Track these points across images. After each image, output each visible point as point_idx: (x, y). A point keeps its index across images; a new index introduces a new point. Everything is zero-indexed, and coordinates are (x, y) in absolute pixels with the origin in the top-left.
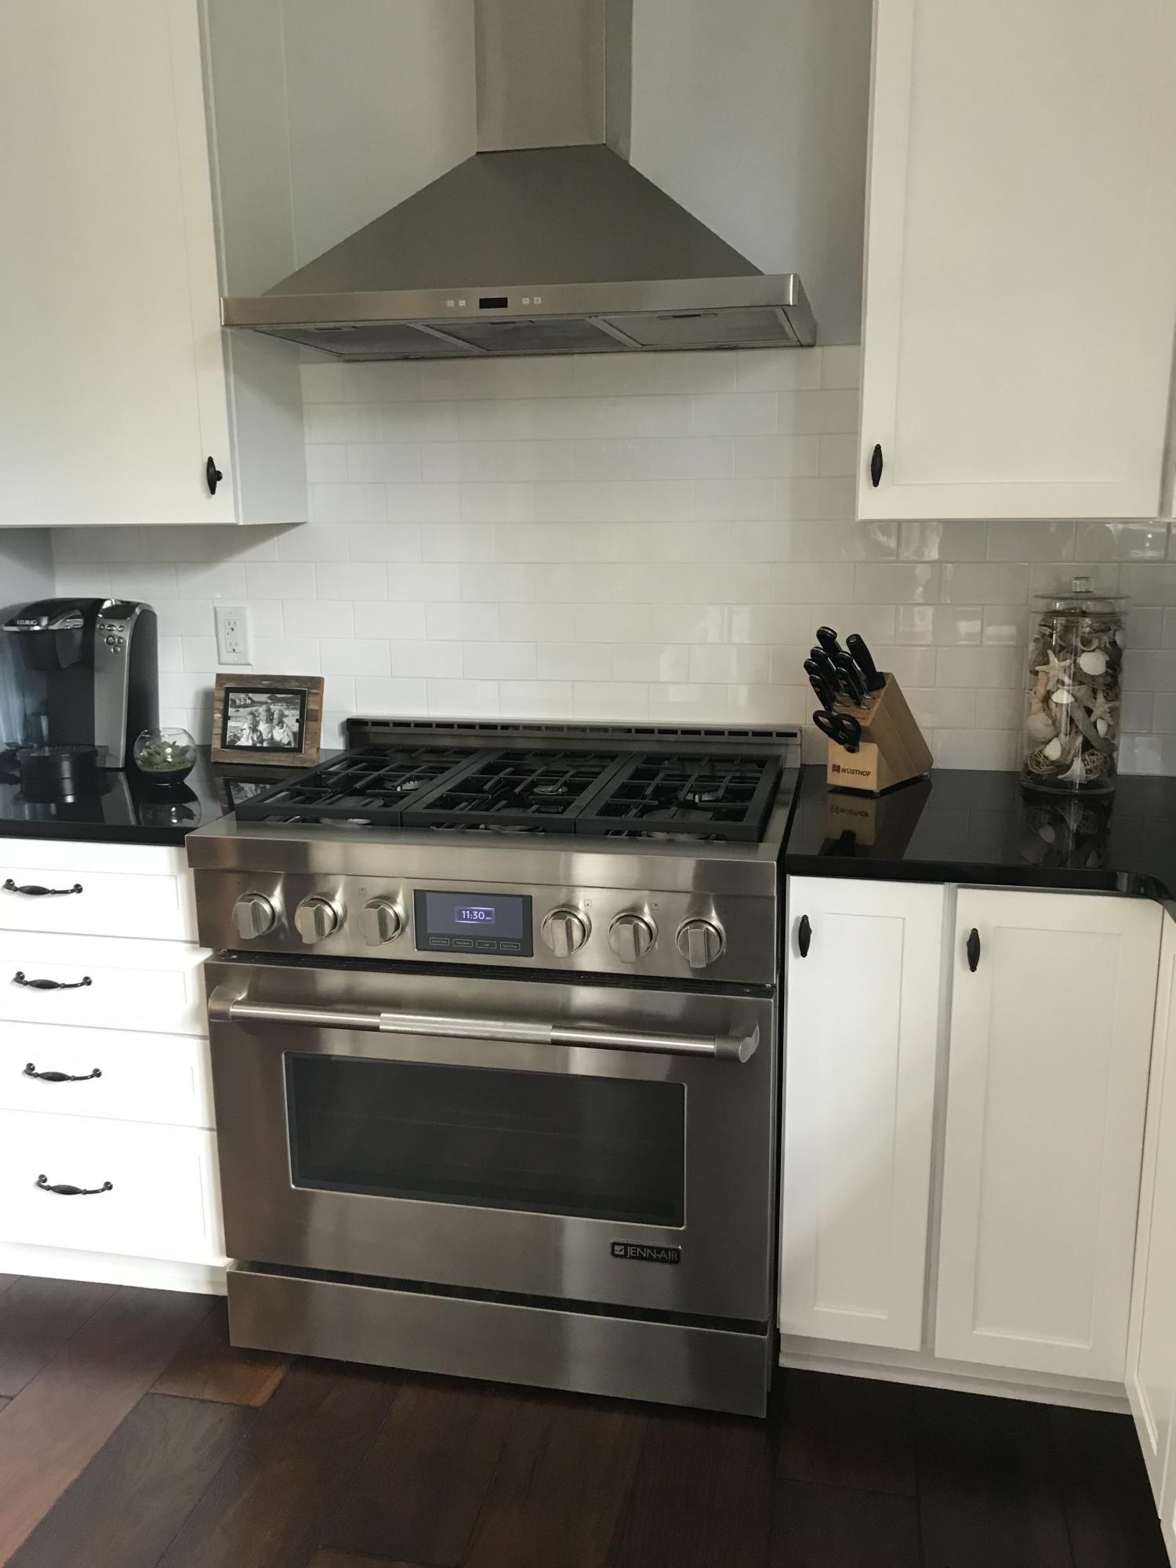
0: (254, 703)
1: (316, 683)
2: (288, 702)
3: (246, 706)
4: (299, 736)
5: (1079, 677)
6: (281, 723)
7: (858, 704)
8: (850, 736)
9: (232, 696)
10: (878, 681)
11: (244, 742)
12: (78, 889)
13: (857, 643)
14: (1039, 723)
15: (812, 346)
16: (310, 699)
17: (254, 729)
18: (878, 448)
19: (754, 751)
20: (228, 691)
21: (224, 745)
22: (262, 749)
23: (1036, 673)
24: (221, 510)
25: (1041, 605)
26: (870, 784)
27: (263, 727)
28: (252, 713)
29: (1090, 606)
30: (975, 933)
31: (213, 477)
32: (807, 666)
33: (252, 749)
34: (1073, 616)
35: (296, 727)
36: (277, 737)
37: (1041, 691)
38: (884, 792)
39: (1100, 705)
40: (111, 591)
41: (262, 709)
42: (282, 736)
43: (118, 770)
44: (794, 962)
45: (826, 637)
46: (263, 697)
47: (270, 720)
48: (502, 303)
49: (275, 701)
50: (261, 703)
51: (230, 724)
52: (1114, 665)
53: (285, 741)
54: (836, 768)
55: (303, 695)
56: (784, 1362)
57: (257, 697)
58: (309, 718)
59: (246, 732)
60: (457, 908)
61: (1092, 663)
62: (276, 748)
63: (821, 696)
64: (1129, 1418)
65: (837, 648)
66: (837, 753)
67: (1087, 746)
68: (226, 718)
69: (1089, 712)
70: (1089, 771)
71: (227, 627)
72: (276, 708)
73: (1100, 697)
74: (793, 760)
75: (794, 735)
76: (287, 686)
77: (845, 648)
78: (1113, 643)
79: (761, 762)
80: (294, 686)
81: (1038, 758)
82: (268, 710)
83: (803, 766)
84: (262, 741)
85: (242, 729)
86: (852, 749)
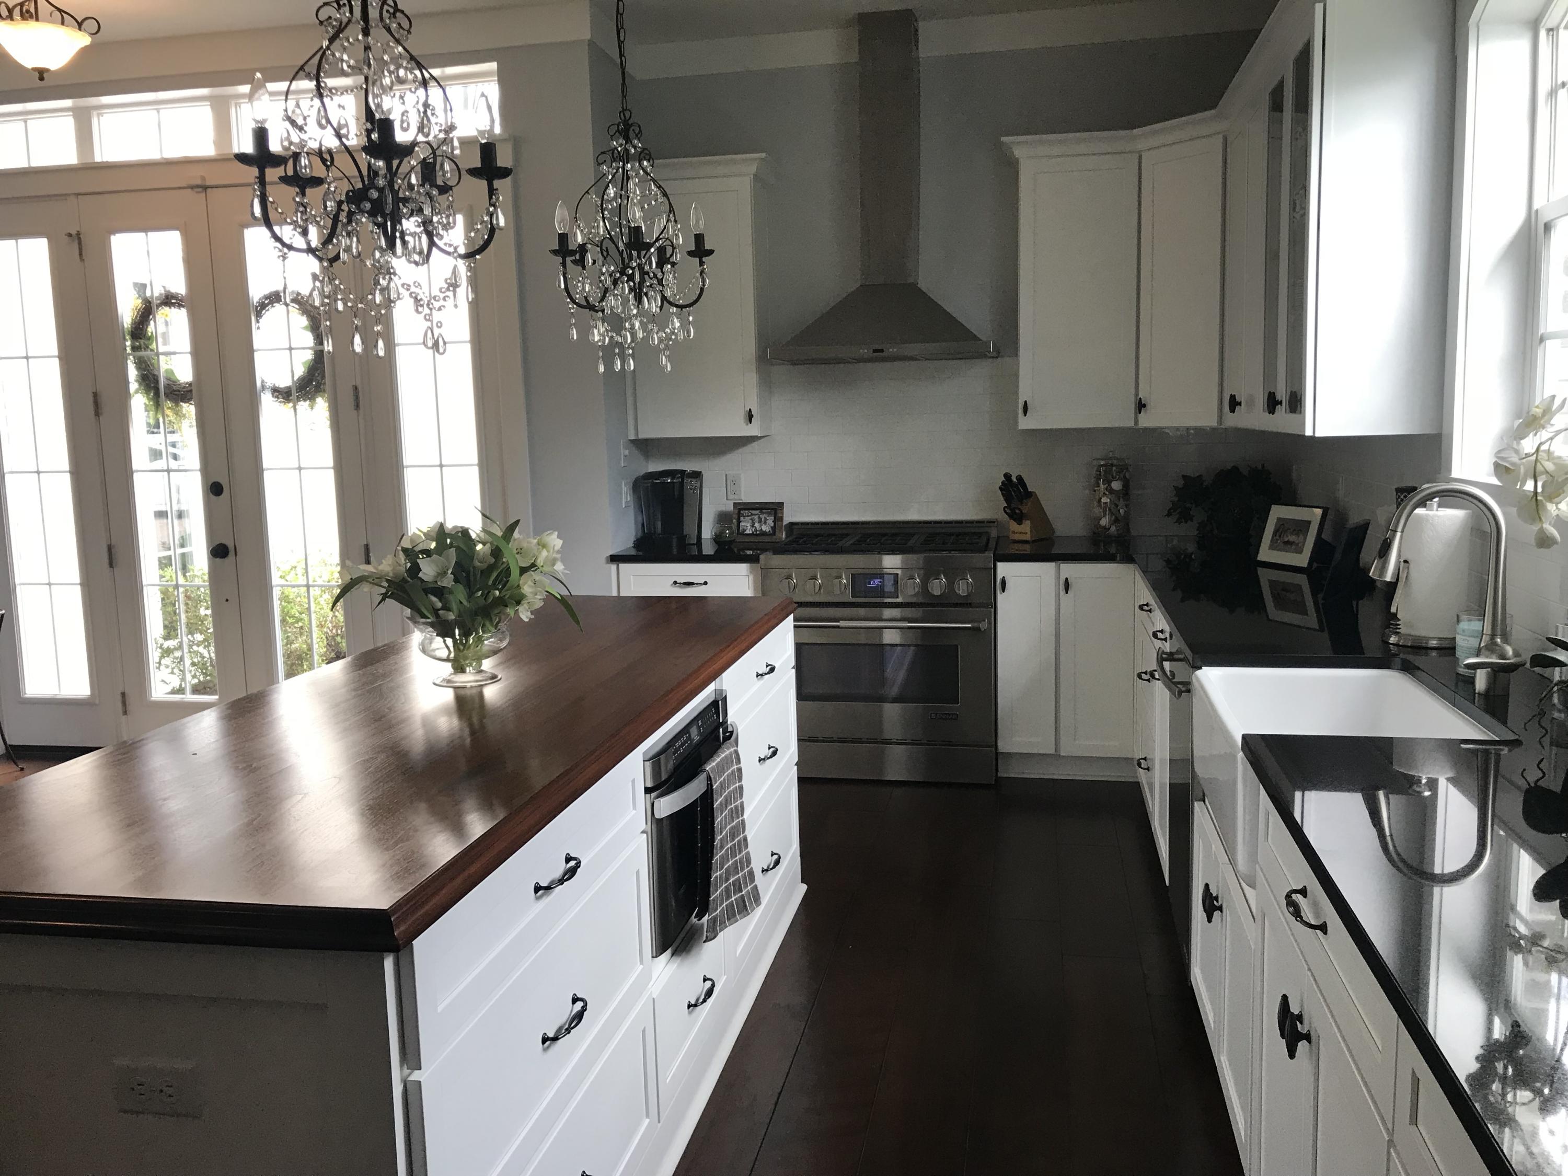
0: (752, 514)
1: (781, 505)
2: (769, 514)
3: (748, 516)
4: (774, 528)
5: (1111, 491)
6: (765, 523)
7: (1022, 503)
8: (1018, 518)
9: (742, 512)
10: (1029, 495)
11: (748, 532)
12: (706, 583)
13: (1020, 478)
14: (1097, 511)
15: (997, 357)
16: (779, 511)
17: (753, 526)
18: (1026, 402)
19: (977, 530)
20: (740, 510)
21: (739, 533)
22: (757, 535)
23: (1095, 491)
24: (752, 430)
25: (1095, 463)
26: (1027, 537)
27: (757, 525)
28: (751, 519)
29: (1115, 462)
30: (1067, 579)
31: (750, 417)
32: (1000, 488)
33: (752, 534)
34: (1109, 466)
35: (772, 524)
36: (764, 529)
37: (1097, 497)
38: (1034, 541)
39: (1121, 503)
40: (688, 466)
41: (756, 517)
42: (766, 528)
43: (694, 544)
44: (1000, 597)
45: (1007, 476)
46: (757, 512)
47: (760, 522)
48: (882, 351)
49: (762, 513)
50: (755, 515)
51: (742, 524)
52: (1126, 486)
53: (768, 530)
54: (1014, 532)
55: (775, 511)
56: (1000, 775)
57: (754, 512)
58: (778, 519)
59: (749, 527)
60: (868, 580)
61: (1116, 485)
62: (763, 534)
63: (1006, 500)
64: (1138, 783)
65: (1011, 481)
66: (1014, 526)
67: (1116, 521)
68: (739, 522)
69: (1117, 506)
70: (1118, 530)
71: (731, 483)
72: (763, 517)
73: (1121, 499)
74: (994, 533)
75: (994, 522)
76: (767, 506)
77: (1015, 480)
78: (1125, 477)
79: (980, 535)
80: (771, 506)
81: (1098, 526)
82: (759, 517)
83: (999, 537)
84: (756, 531)
85: (747, 526)
86: (1020, 523)
